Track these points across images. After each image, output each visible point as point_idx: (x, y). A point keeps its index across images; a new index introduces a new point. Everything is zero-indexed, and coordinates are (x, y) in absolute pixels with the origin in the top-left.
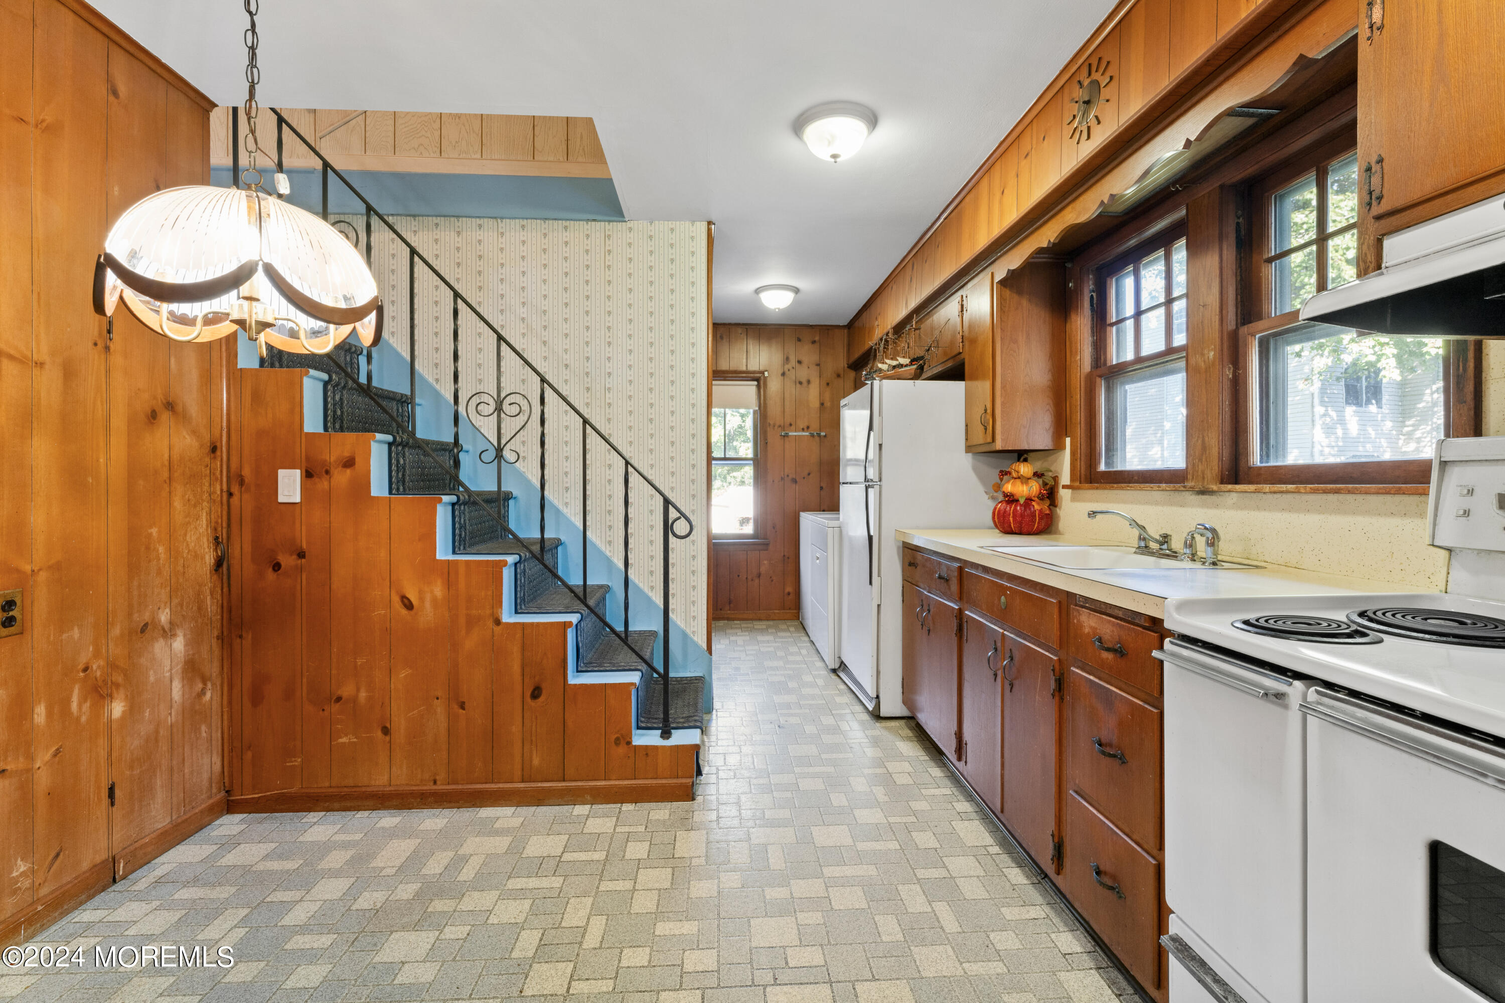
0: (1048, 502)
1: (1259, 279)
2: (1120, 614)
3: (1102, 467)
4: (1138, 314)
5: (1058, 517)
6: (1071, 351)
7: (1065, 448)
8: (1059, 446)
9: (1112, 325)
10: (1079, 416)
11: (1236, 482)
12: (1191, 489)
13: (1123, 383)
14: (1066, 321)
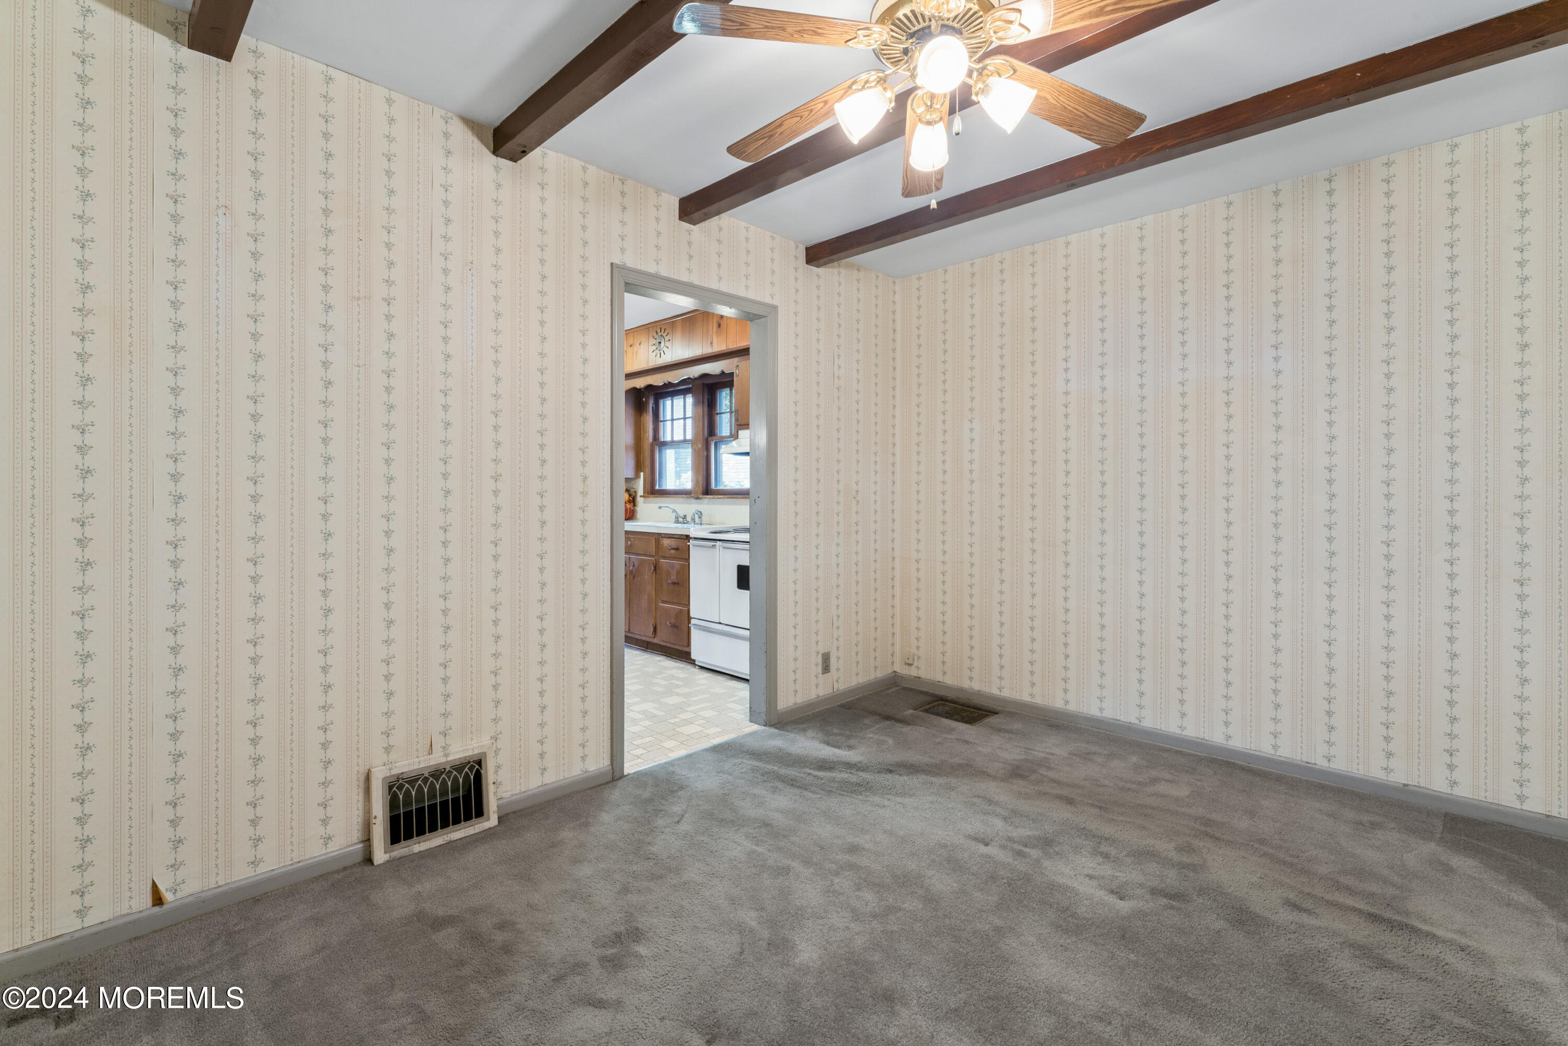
0: (632, 504)
1: (714, 420)
2: (677, 537)
3: (657, 487)
4: (672, 420)
5: (637, 511)
6: (644, 431)
7: (640, 478)
8: (637, 476)
9: (661, 421)
10: (648, 463)
11: (707, 494)
12: (693, 497)
13: (666, 449)
14: (641, 416)
